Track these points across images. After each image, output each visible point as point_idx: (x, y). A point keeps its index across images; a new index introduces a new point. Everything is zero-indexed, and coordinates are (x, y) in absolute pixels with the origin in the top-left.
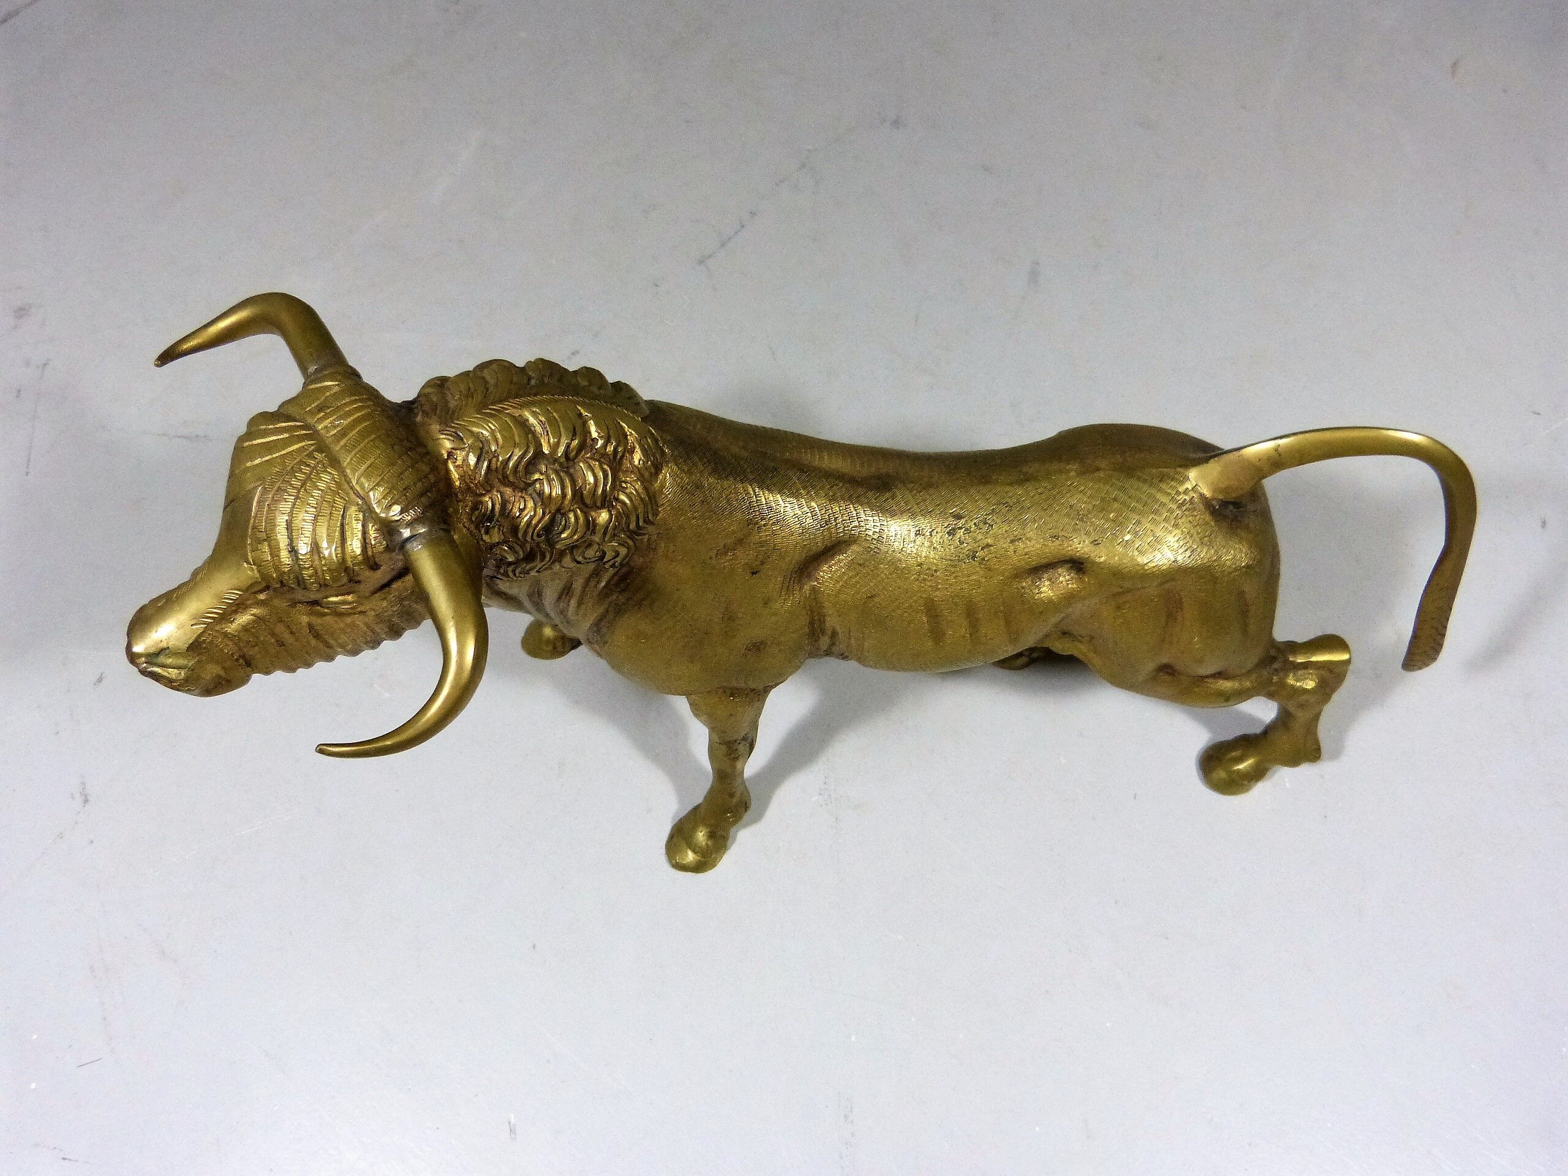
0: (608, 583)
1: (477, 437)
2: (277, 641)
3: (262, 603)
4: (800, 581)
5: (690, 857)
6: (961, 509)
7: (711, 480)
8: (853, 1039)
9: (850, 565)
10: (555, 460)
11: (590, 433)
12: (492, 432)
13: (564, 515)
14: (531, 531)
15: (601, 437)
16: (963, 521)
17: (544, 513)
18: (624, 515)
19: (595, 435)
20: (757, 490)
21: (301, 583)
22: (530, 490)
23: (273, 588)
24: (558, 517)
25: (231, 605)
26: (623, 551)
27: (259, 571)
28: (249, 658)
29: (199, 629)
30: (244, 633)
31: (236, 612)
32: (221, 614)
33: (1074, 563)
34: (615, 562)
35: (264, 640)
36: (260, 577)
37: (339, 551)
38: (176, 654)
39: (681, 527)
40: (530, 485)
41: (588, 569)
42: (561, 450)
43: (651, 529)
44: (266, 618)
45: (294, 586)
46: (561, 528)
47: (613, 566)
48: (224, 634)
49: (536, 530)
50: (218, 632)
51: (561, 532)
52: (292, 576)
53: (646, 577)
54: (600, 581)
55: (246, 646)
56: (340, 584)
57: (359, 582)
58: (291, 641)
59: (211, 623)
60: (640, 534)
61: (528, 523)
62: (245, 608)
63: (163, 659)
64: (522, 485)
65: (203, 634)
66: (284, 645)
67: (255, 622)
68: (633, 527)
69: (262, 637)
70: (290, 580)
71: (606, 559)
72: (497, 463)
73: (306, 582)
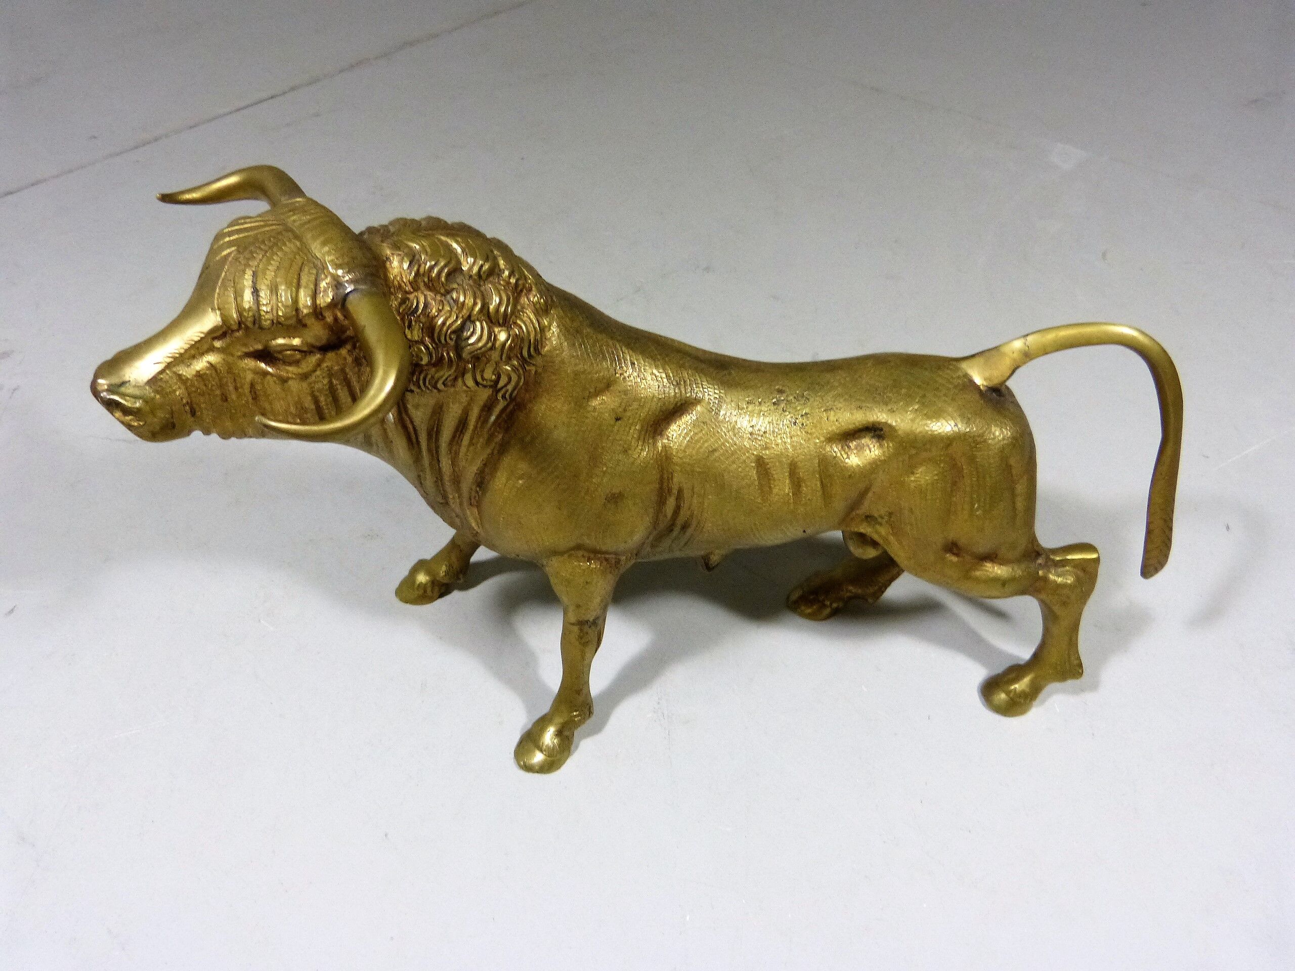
0: (498, 417)
1: (411, 248)
2: (223, 394)
3: (219, 350)
4: (653, 438)
5: (538, 757)
6: (783, 386)
7: (588, 330)
8: (688, 918)
9: (695, 424)
10: (471, 277)
11: (499, 265)
12: (423, 247)
13: (473, 322)
14: (445, 328)
15: (507, 269)
16: (785, 395)
17: (457, 317)
18: (518, 340)
19: (502, 267)
20: (623, 349)
21: (257, 322)
22: (448, 297)
23: (230, 332)
24: (468, 323)
25: (192, 346)
26: (514, 378)
27: (222, 315)
28: (195, 406)
29: (160, 367)
30: (197, 380)
31: (194, 357)
32: (181, 354)
33: (875, 431)
34: (507, 391)
35: (211, 390)
36: (222, 320)
37: (294, 294)
38: (135, 386)
39: (563, 362)
40: (449, 292)
41: (484, 395)
42: (475, 269)
43: (539, 360)
44: (218, 366)
45: (250, 325)
46: (469, 333)
47: (504, 397)
48: (180, 376)
49: (449, 331)
50: (175, 373)
51: (468, 338)
52: (251, 314)
53: (530, 411)
54: (491, 415)
55: (195, 392)
56: (290, 322)
57: (305, 326)
58: (234, 397)
59: (171, 362)
60: (529, 364)
61: (444, 323)
62: (202, 354)
63: (123, 389)
64: (442, 291)
65: (162, 372)
66: (226, 400)
67: (208, 368)
68: (525, 353)
69: (210, 387)
70: (249, 317)
71: (500, 386)
72: (425, 268)
73: (262, 319)
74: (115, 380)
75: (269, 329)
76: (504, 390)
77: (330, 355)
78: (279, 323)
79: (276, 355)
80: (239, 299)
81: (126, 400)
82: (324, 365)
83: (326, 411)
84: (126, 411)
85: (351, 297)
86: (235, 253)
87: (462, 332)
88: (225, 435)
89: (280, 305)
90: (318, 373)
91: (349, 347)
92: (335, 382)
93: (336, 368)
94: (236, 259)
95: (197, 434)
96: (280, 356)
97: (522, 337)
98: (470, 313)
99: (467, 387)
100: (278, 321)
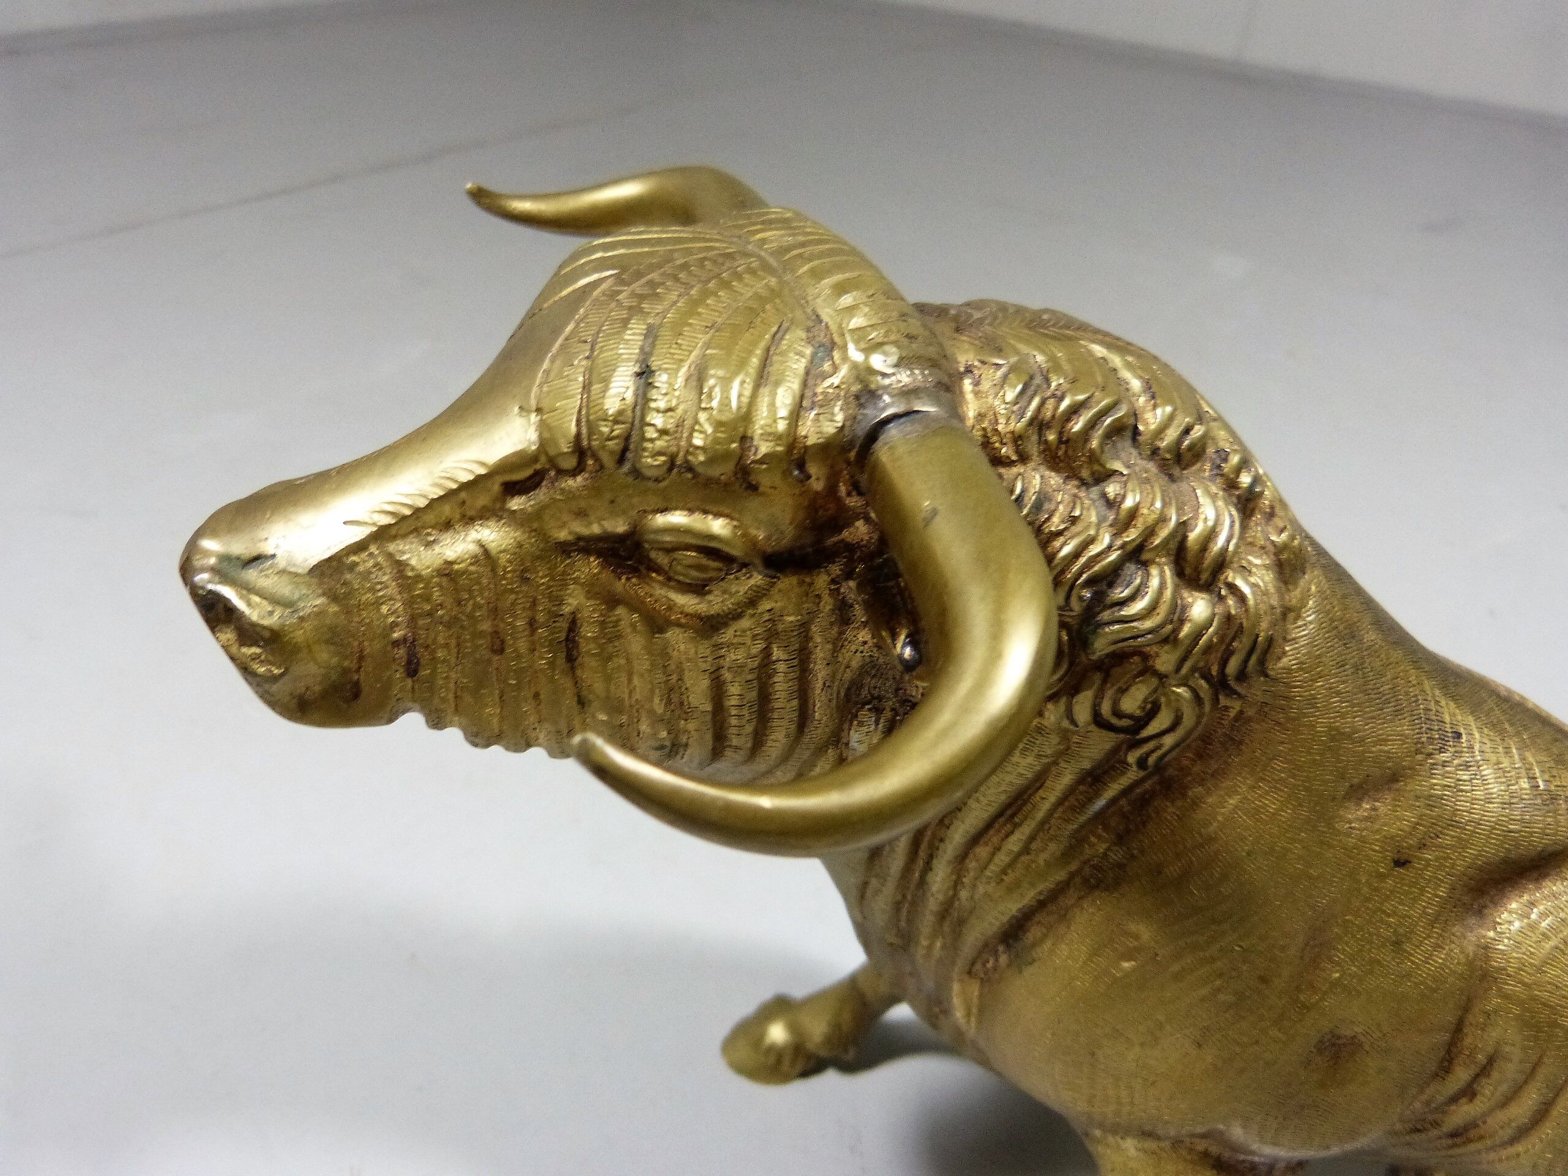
0: (1111, 804)
1: (1024, 358)
2: (495, 634)
3: (513, 520)
4: (1465, 920)
10: (1155, 453)
13: (1145, 564)
14: (1075, 568)
17: (1110, 545)
18: (1230, 633)
21: (630, 455)
22: (1098, 490)
23: (553, 473)
24: (1130, 568)
25: (450, 494)
26: (1188, 721)
27: (543, 426)
28: (420, 650)
29: (358, 534)
30: (440, 585)
31: (447, 526)
32: (417, 511)
34: (1158, 747)
35: (470, 616)
36: (540, 437)
37: (747, 392)
38: (283, 572)
39: (1312, 702)
40: (1104, 476)
41: (1100, 744)
42: (1172, 434)
43: (1256, 691)
44: (504, 559)
45: (608, 461)
46: (1126, 593)
47: (1142, 763)
48: (400, 567)
49: (1085, 576)
50: (390, 556)
51: (1123, 603)
52: (619, 430)
53: (1195, 804)
54: (1097, 794)
55: (430, 614)
56: (715, 472)
57: (753, 488)
58: (522, 645)
59: (390, 525)
60: (1231, 692)
61: (1076, 555)
62: (469, 520)
63: (251, 575)
64: (1085, 473)
65: (359, 547)
66: (501, 651)
67: (475, 560)
68: (1231, 670)
69: (469, 609)
70: (609, 439)
71: (1146, 733)
72: (1056, 408)
73: (644, 449)
74: (239, 547)
75: (657, 480)
76: (1151, 745)
77: (788, 582)
78: (690, 468)
79: (653, 555)
80: (596, 388)
81: (249, 604)
82: (765, 605)
83: (734, 721)
84: (248, 633)
85: (893, 432)
86: (610, 281)
87: (1111, 585)
88: (480, 737)
89: (702, 417)
90: (745, 623)
91: (836, 569)
92: (777, 653)
93: (791, 618)
94: (613, 295)
95: (413, 721)
96: (662, 559)
97: (1241, 624)
98: (1145, 540)
99: (1073, 722)
100: (687, 461)
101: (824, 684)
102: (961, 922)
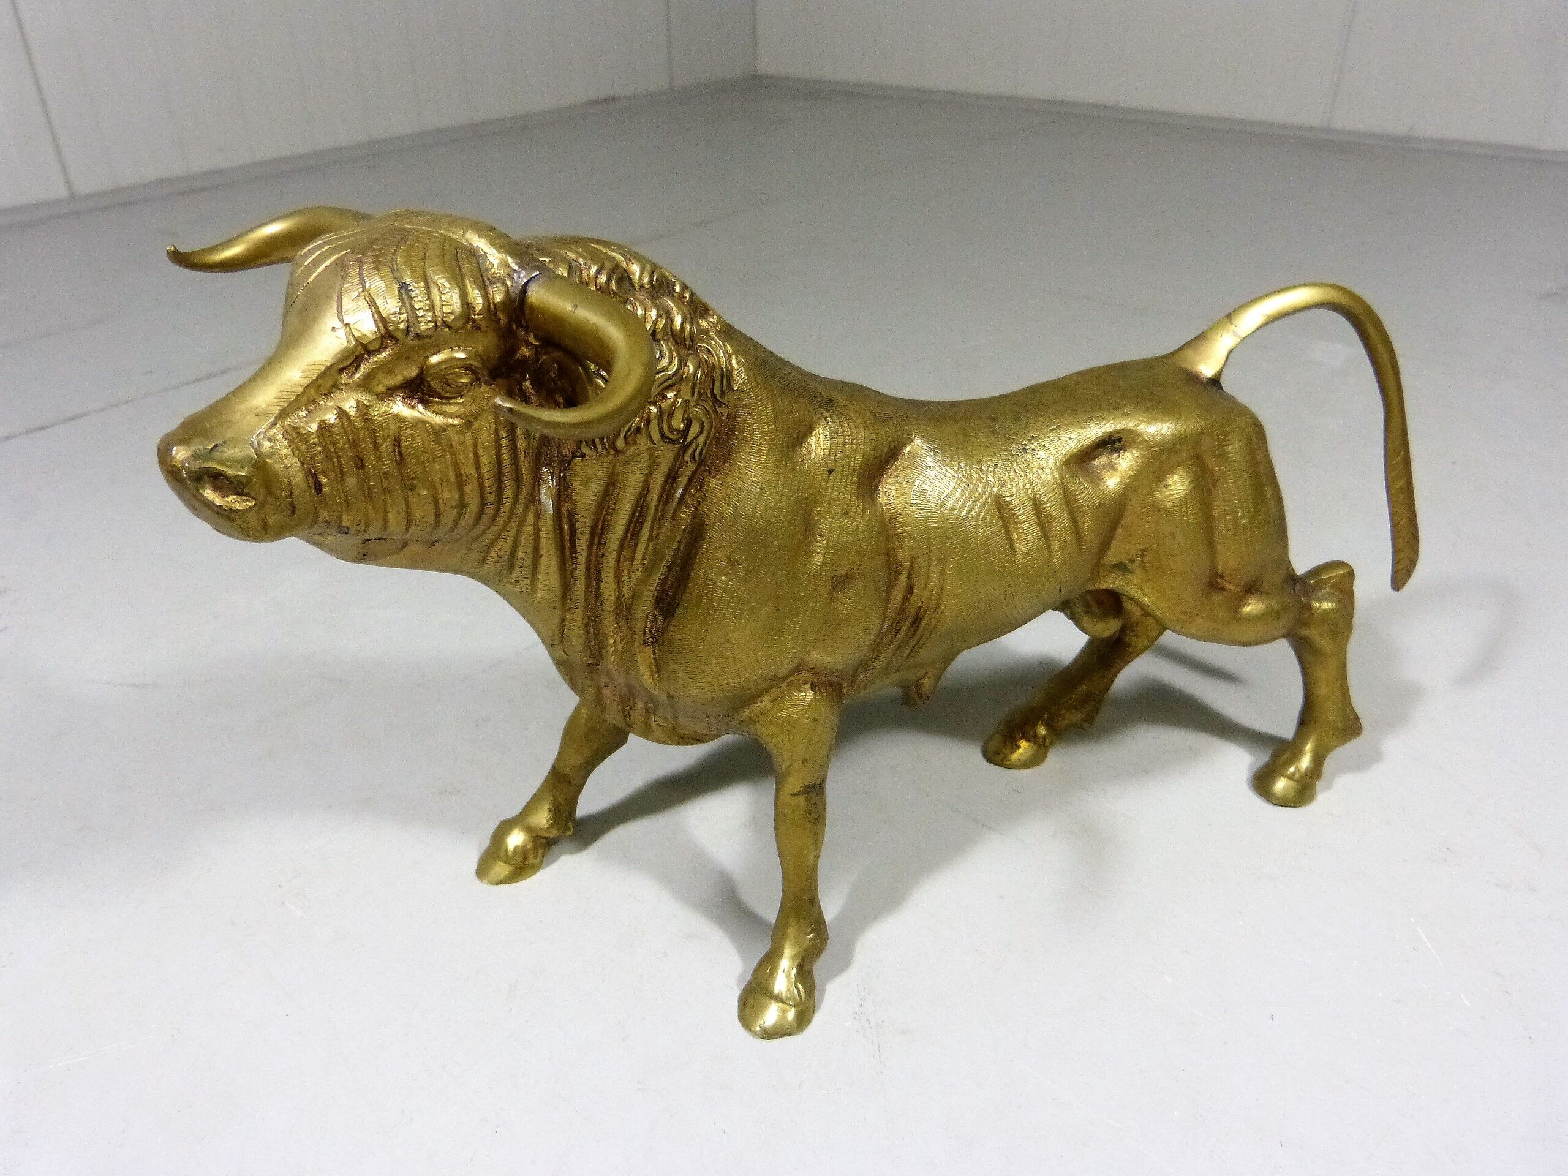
0: (685, 490)
2: (357, 456)
3: (349, 388)
4: (870, 495)
10: (644, 288)
13: (658, 344)
18: (709, 369)
21: (412, 329)
23: (367, 355)
25: (313, 382)
26: (706, 427)
28: (320, 476)
30: (322, 434)
31: (313, 402)
32: (298, 396)
33: (1113, 444)
34: (698, 446)
35: (342, 449)
41: (670, 452)
43: (732, 400)
44: (353, 412)
45: (400, 336)
47: (693, 457)
50: (288, 428)
52: (401, 318)
54: (676, 488)
55: (321, 452)
56: (458, 324)
57: (479, 329)
58: (373, 458)
59: (285, 408)
60: (720, 404)
62: (325, 396)
63: (217, 454)
65: (272, 425)
66: (362, 466)
67: (337, 416)
68: (717, 391)
69: (339, 444)
70: (400, 323)
71: (689, 439)
72: (589, 275)
73: (420, 322)
75: (430, 337)
76: (694, 445)
78: (446, 325)
79: (432, 383)
83: (487, 484)
84: (224, 488)
85: (530, 289)
89: (444, 298)
92: (501, 433)
96: (438, 385)
97: (713, 364)
98: (655, 328)
99: (653, 442)
100: (443, 321)
101: (525, 452)
102: (629, 609)
